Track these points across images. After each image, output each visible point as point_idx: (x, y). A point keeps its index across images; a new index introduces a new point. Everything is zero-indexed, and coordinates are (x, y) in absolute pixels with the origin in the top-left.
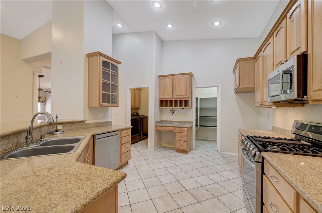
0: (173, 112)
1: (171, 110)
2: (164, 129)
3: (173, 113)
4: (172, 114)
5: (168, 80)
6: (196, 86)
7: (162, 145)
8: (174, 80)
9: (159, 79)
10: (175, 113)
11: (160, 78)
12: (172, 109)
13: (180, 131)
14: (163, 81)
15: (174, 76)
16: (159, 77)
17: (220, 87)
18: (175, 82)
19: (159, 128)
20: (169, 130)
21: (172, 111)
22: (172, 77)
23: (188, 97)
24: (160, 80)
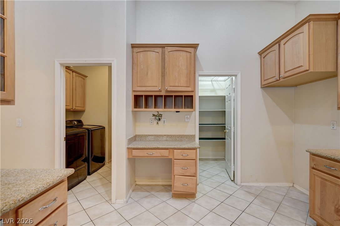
0: (159, 117)
1: (154, 115)
2: (147, 155)
3: (160, 120)
4: (158, 123)
5: (153, 57)
6: (201, 73)
7: (137, 183)
8: (166, 56)
9: (133, 52)
10: (162, 120)
11: (136, 50)
12: (156, 114)
13: (181, 157)
14: (141, 56)
15: (164, 47)
16: (133, 46)
17: (239, 76)
18: (167, 60)
19: (135, 153)
20: (160, 155)
21: (156, 116)
22: (159, 50)
23: (193, 90)
24: (135, 54)
